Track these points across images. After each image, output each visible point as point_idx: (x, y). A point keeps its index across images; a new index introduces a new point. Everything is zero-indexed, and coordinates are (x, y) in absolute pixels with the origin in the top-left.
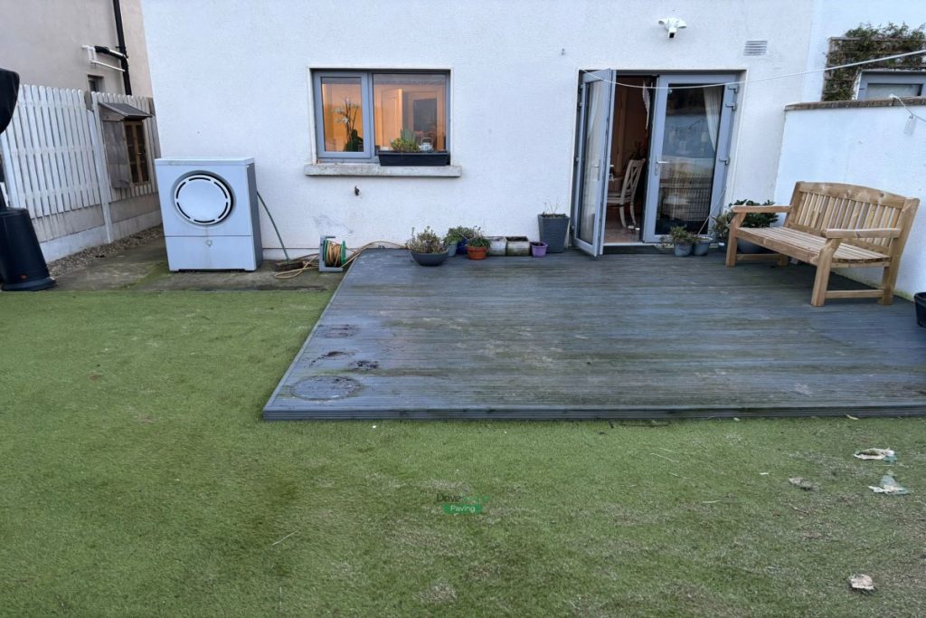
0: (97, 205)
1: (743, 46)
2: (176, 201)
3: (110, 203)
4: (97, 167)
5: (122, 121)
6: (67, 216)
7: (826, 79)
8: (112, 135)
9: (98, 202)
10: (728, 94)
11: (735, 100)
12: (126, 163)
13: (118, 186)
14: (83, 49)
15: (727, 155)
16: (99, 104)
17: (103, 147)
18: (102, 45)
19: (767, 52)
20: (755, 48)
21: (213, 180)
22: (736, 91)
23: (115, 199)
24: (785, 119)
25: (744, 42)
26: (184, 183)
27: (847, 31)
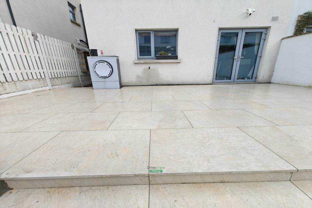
0: (77, 76)
1: (271, 18)
2: (95, 70)
3: (81, 76)
4: (76, 66)
5: (83, 53)
6: (66, 78)
7: (295, 29)
8: (80, 57)
9: (77, 75)
10: (263, 35)
11: (265, 37)
12: (85, 65)
13: (83, 71)
14: (76, 40)
15: (261, 55)
16: (76, 48)
17: (78, 60)
18: (81, 39)
19: (278, 20)
20: (275, 19)
21: (106, 63)
22: (266, 34)
23: (82, 75)
24: (281, 42)
25: (271, 17)
26: (97, 64)
27: (304, 13)
